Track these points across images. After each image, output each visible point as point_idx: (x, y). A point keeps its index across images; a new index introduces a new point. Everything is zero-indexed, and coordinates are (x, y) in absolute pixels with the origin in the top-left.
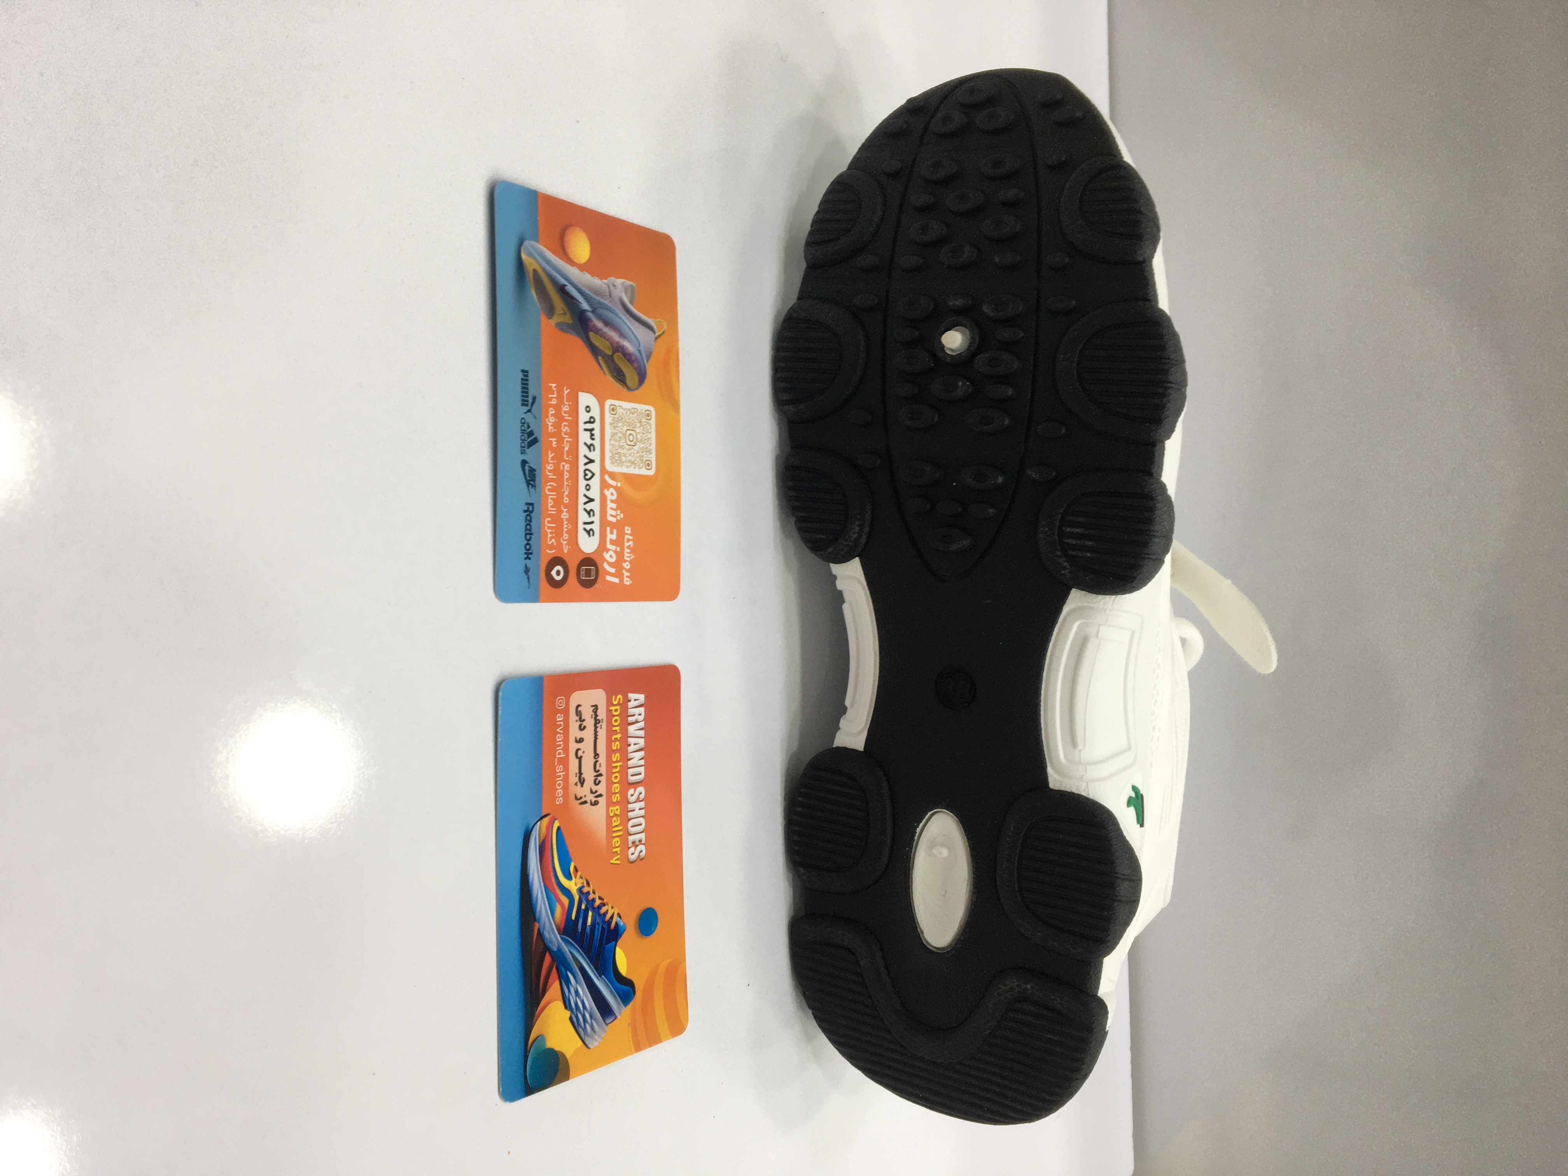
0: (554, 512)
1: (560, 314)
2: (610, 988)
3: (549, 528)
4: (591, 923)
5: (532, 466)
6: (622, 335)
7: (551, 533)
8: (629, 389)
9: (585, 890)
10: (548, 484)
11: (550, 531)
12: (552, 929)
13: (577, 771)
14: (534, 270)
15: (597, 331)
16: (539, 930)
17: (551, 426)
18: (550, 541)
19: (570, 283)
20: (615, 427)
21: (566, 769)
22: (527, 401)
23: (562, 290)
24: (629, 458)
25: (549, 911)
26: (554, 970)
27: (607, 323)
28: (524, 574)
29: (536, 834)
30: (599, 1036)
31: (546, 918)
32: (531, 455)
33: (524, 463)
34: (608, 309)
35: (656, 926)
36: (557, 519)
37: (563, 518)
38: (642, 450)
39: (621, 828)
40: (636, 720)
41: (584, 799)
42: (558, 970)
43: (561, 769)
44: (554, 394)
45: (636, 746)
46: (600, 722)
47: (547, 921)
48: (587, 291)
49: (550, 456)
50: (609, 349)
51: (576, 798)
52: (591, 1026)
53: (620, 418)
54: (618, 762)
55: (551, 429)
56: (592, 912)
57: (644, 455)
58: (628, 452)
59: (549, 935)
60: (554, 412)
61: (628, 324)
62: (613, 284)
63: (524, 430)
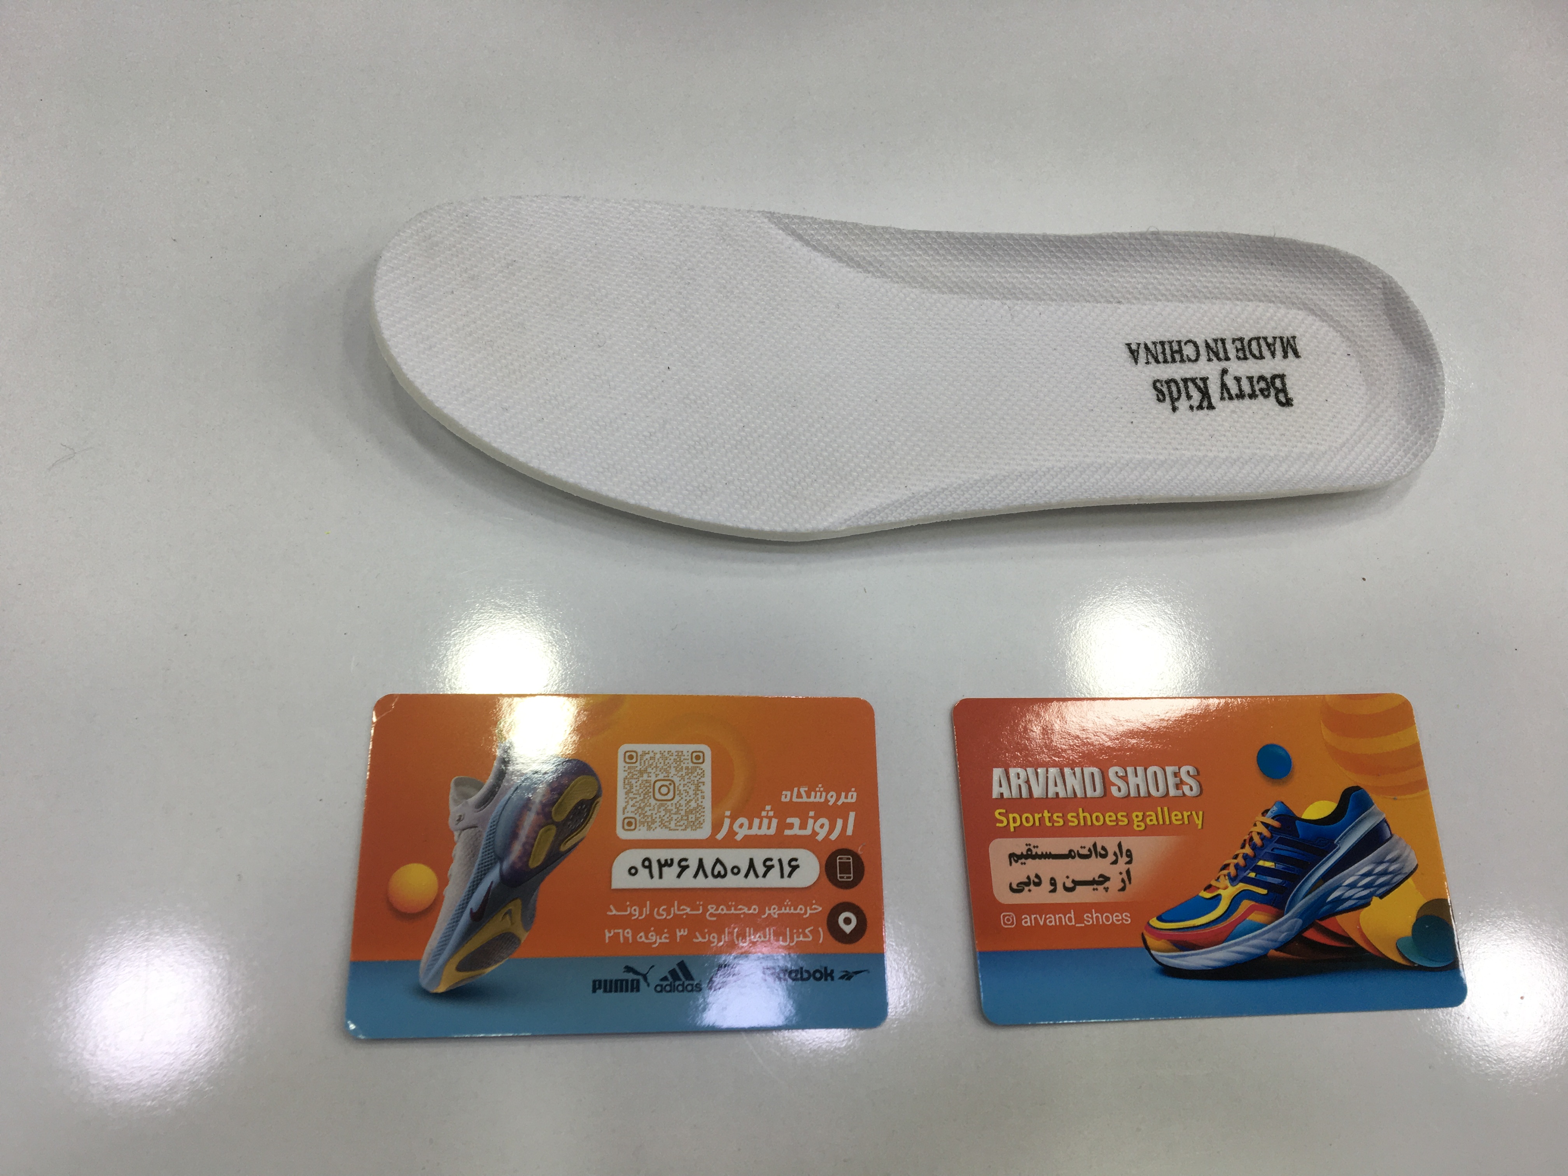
2: (1348, 832)
3: (792, 939)
4: (1272, 861)
6: (525, 806)
8: (597, 797)
11: (795, 936)
12: (1277, 927)
13: (1090, 889)
14: (456, 970)
15: (527, 853)
17: (660, 938)
19: (467, 903)
20: (653, 822)
21: (1088, 907)
22: (633, 981)
24: (691, 792)
25: (1257, 933)
26: (1324, 923)
27: (513, 835)
28: (853, 979)
29: (1166, 957)
30: (1405, 848)
31: (1264, 937)
32: (701, 973)
34: (493, 832)
35: (1280, 748)
37: (778, 914)
38: (678, 769)
39: (1159, 809)
40: (1026, 782)
41: (1125, 876)
42: (1323, 919)
43: (1087, 917)
44: (619, 933)
45: (1058, 784)
46: (1029, 850)
47: (1266, 936)
48: (474, 870)
49: (700, 939)
50: (549, 830)
51: (1123, 889)
52: (1393, 861)
53: (640, 810)
54: (1078, 815)
55: (666, 938)
56: (1260, 859)
57: (684, 766)
58: (683, 796)
59: (1283, 933)
60: (642, 934)
61: (509, 794)
62: (459, 820)
63: (670, 985)
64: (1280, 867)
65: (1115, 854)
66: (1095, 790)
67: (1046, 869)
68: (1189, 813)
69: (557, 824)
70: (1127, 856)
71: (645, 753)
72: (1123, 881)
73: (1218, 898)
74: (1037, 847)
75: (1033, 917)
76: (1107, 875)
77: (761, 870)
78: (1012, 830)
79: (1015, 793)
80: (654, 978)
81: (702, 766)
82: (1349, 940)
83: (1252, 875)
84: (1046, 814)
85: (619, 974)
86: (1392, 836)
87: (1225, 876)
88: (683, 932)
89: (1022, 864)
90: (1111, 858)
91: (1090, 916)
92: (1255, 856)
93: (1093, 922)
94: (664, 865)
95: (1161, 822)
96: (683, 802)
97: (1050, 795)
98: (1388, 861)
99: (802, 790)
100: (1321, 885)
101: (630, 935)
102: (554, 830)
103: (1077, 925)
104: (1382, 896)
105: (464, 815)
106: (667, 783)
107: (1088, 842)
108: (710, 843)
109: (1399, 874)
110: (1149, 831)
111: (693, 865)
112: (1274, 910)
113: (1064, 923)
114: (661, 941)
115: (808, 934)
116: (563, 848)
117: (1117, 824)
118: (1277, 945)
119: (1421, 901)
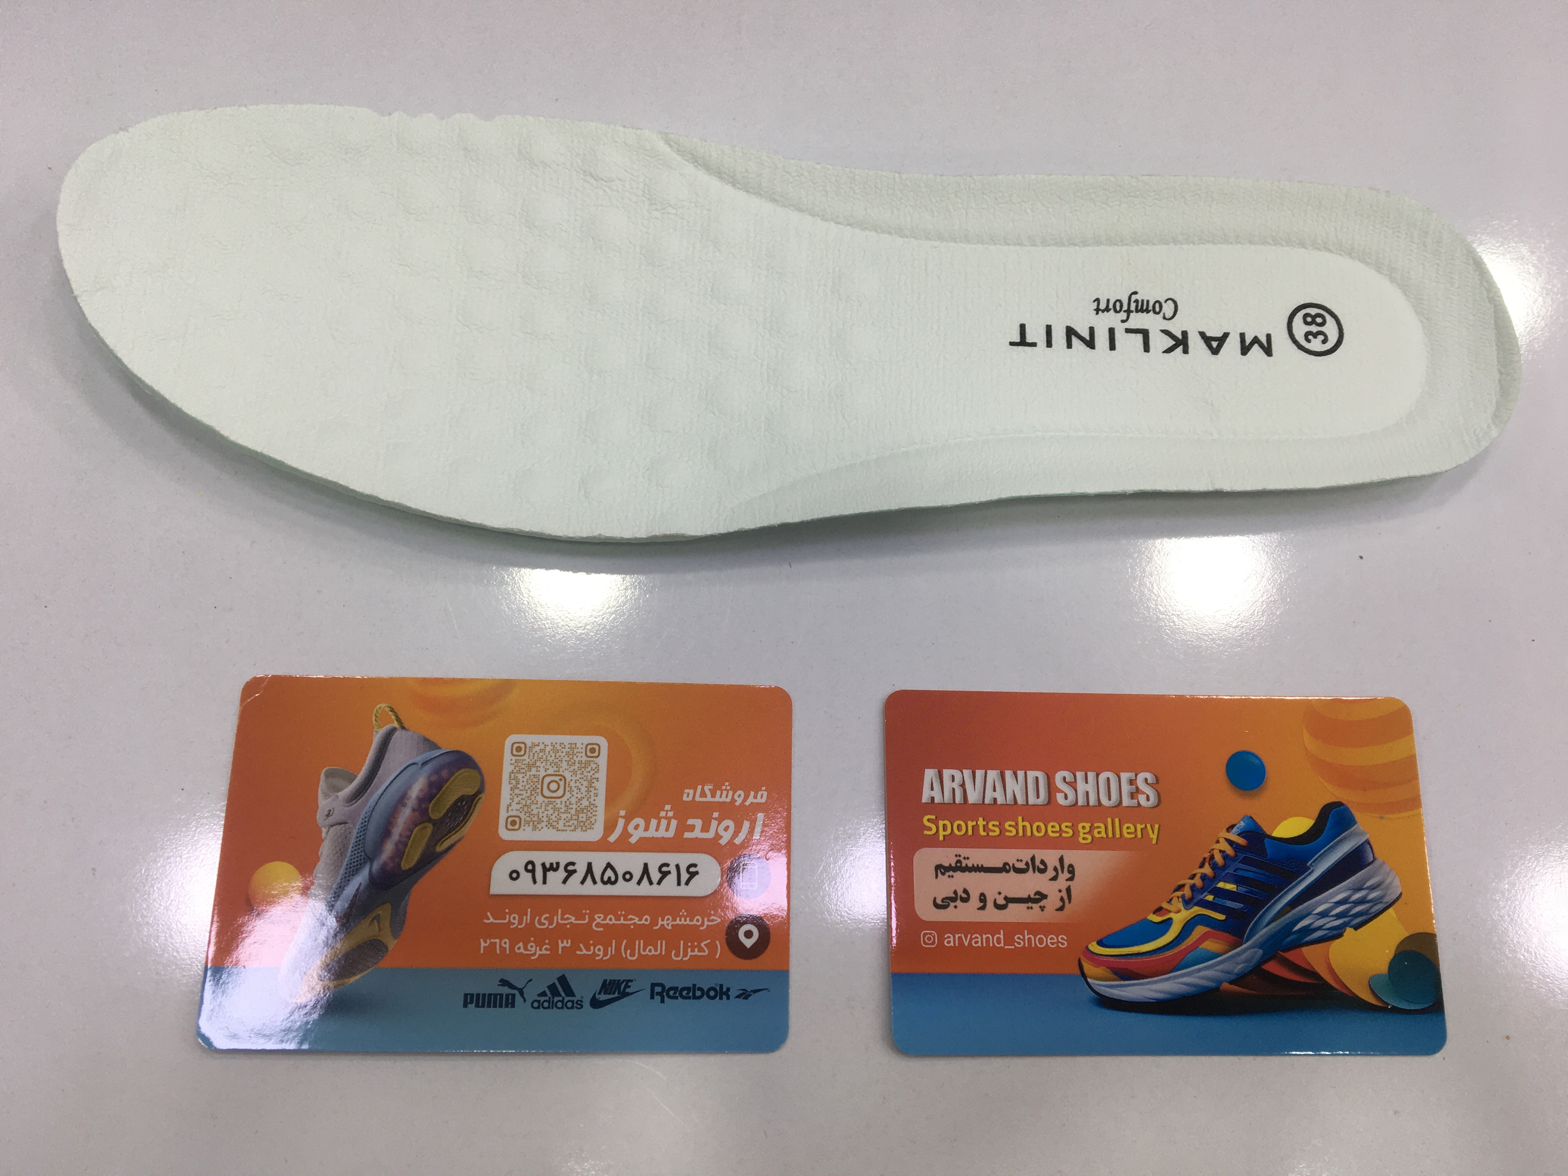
0: (664, 943)
4: (1234, 883)
5: (600, 989)
8: (480, 792)
9: (1187, 892)
10: (624, 958)
11: (689, 951)
15: (399, 853)
16: (1231, 982)
17: (541, 950)
20: (540, 821)
21: (1021, 927)
22: (507, 995)
24: (583, 789)
25: (1210, 961)
26: (1287, 954)
27: (386, 833)
28: (749, 998)
29: (1105, 987)
32: (584, 990)
33: (596, 1004)
34: (364, 829)
35: (1253, 755)
37: (672, 925)
38: (571, 763)
39: (1109, 820)
40: (961, 786)
41: (1064, 894)
42: (1288, 949)
43: (1019, 938)
44: (496, 943)
45: (997, 788)
46: (959, 861)
47: (1221, 967)
48: (344, 866)
49: (585, 952)
50: (425, 828)
51: (1061, 909)
52: (1373, 888)
53: (526, 808)
54: (1017, 824)
55: (546, 949)
56: (1220, 881)
57: (577, 760)
58: (574, 793)
59: (1240, 964)
60: (521, 944)
61: (383, 787)
62: (328, 815)
63: (549, 1001)
64: (1242, 890)
65: (1055, 869)
66: (1038, 797)
67: (974, 883)
68: (1143, 826)
69: (435, 823)
70: (1069, 872)
71: (534, 745)
72: (1062, 899)
73: (1168, 923)
74: (968, 858)
75: (957, 936)
76: (1045, 892)
77: (655, 876)
78: (941, 838)
79: (948, 798)
80: (531, 993)
81: (596, 760)
82: (1314, 974)
83: (1210, 898)
84: (981, 822)
85: (494, 988)
86: (1375, 859)
87: (1178, 897)
88: (567, 944)
89: (949, 876)
90: (1051, 873)
91: (1021, 937)
92: (1214, 877)
93: (1025, 944)
94: (549, 870)
95: (1110, 835)
96: (573, 800)
97: (987, 801)
98: (1368, 888)
99: (707, 788)
100: (1288, 912)
101: (507, 946)
102: (430, 828)
103: (1006, 947)
104: (1356, 927)
105: (334, 809)
106: (557, 778)
107: (1025, 855)
108: (602, 846)
109: (1381, 902)
110: (1096, 844)
111: (581, 869)
112: (1231, 938)
113: (991, 945)
114: (541, 953)
115: (704, 947)
116: (439, 849)
117: (1060, 835)
118: (1233, 977)
119: (1402, 933)
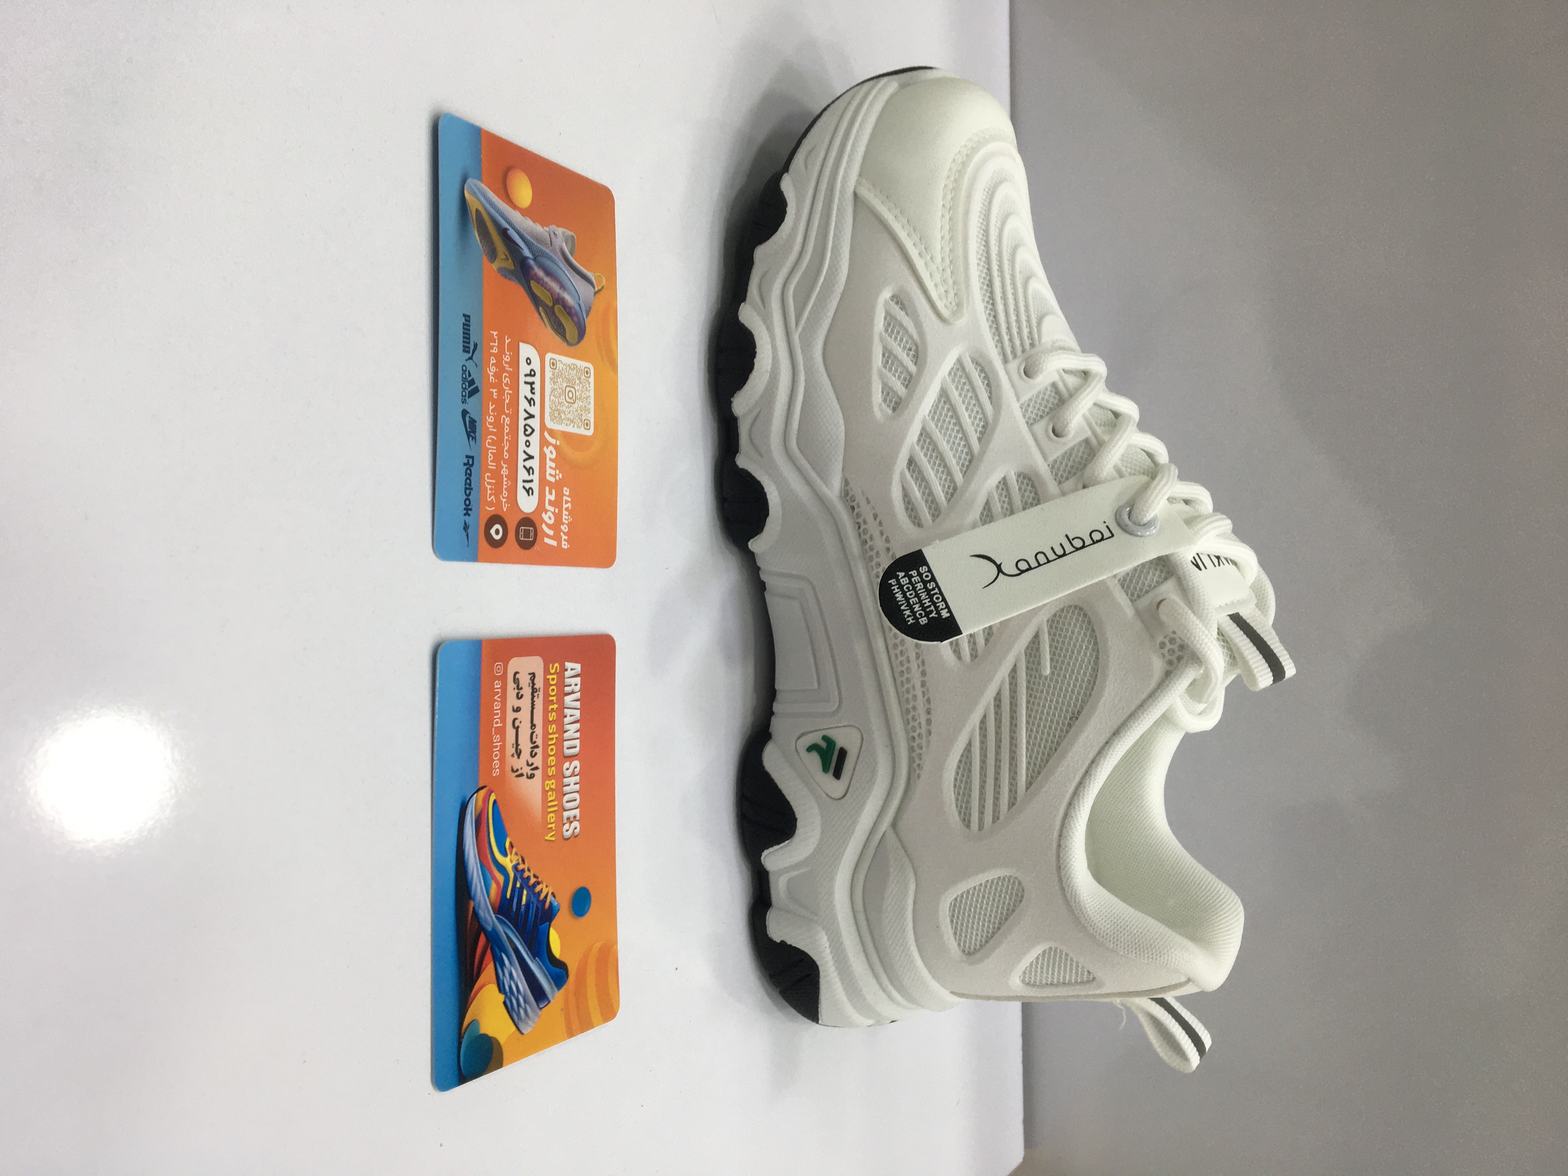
0: (494, 468)
1: (502, 259)
2: (543, 969)
3: (489, 483)
4: (526, 901)
5: (472, 417)
6: (562, 287)
7: (490, 489)
8: (568, 343)
9: (521, 867)
10: (488, 437)
11: (490, 487)
12: (488, 908)
13: (514, 741)
14: (477, 210)
15: (538, 280)
17: (492, 376)
18: (490, 498)
19: (512, 227)
20: (555, 383)
21: (503, 740)
23: (504, 233)
24: (569, 416)
25: (484, 890)
26: (489, 951)
27: (548, 273)
28: (464, 531)
29: (472, 808)
30: (533, 1021)
31: (482, 897)
32: (472, 405)
33: (465, 413)
34: (549, 258)
35: (589, 906)
36: (496, 474)
37: (503, 475)
38: (581, 408)
40: (573, 691)
42: (492, 950)
43: (498, 738)
44: (496, 343)
45: (572, 718)
47: (482, 899)
48: (529, 238)
49: (491, 408)
50: (550, 300)
52: (525, 1011)
53: (560, 374)
54: (554, 733)
55: (492, 380)
56: (527, 892)
57: (583, 413)
58: (567, 409)
59: (484, 914)
60: (495, 361)
61: (568, 275)
62: (554, 233)
63: (466, 378)
64: (523, 908)
66: (568, 748)
68: (554, 829)
69: (553, 308)
71: (589, 383)
73: (504, 854)
75: (499, 690)
77: (528, 464)
78: (548, 677)
79: (567, 681)
80: (470, 365)
81: (583, 427)
82: (478, 976)
83: (518, 885)
84: (555, 706)
85: (473, 339)
86: (540, 1009)
87: (518, 860)
88: (495, 395)
91: (498, 740)
93: (495, 743)
94: (531, 387)
95: (550, 804)
96: (564, 408)
97: (566, 710)
98: (525, 1007)
99: (569, 505)
100: (512, 948)
101: (494, 351)
102: (550, 304)
103: (493, 729)
104: (505, 1003)
105: (557, 238)
106: (574, 398)
108: (543, 426)
109: (518, 1020)
111: (531, 410)
112: (497, 905)
113: (495, 717)
116: (541, 309)
117: (549, 766)
118: (477, 910)
119: (502, 1040)
